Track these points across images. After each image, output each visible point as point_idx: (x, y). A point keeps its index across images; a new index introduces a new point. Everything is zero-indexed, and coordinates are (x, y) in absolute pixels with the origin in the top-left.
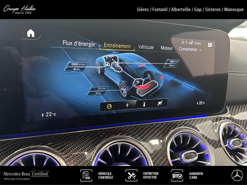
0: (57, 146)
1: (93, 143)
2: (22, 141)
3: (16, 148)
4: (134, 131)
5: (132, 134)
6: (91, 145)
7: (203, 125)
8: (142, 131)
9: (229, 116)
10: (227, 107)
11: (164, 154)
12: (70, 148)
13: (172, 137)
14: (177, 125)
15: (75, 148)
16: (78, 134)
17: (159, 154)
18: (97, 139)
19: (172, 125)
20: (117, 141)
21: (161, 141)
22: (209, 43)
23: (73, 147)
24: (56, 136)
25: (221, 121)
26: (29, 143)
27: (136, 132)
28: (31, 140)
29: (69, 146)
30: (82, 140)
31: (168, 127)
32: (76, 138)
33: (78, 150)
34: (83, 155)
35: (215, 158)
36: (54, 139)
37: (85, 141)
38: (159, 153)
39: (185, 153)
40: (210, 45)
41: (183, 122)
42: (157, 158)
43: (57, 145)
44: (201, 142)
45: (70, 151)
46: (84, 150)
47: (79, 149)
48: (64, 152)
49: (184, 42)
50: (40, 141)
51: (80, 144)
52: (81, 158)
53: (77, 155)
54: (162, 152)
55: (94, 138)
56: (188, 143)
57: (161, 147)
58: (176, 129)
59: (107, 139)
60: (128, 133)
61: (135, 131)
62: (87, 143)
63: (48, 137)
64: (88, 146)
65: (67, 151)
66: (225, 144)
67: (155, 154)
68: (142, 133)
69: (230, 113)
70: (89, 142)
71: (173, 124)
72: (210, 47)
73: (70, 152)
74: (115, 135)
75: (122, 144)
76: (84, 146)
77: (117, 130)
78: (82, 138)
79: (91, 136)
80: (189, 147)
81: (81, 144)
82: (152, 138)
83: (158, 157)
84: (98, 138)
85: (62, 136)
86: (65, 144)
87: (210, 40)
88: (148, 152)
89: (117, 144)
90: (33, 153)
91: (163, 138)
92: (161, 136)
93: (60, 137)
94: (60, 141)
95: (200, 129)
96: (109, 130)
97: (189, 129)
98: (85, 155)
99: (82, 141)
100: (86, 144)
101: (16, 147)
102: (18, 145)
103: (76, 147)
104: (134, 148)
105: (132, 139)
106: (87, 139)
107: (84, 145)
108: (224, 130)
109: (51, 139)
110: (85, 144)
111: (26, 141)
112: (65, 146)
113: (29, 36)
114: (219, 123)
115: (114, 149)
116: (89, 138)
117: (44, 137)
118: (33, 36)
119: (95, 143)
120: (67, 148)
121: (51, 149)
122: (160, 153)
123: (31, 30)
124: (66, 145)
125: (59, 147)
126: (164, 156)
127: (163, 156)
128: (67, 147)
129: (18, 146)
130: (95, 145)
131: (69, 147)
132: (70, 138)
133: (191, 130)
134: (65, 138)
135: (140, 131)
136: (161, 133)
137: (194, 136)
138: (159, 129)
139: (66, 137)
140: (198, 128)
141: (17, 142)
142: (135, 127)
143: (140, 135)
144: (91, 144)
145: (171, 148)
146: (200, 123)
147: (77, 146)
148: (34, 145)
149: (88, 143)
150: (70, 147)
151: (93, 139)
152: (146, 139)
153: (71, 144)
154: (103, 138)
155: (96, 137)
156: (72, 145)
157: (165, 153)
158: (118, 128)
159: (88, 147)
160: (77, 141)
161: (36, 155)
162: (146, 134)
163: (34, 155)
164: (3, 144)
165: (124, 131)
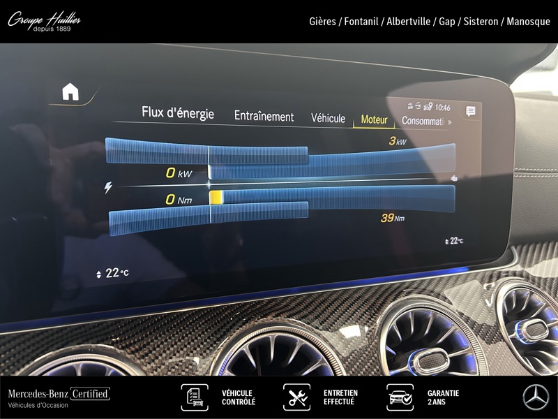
0: (131, 344)
1: (212, 335)
2: (53, 335)
3: (38, 352)
4: (306, 308)
5: (302, 314)
6: (208, 340)
7: (459, 290)
8: (323, 307)
9: (518, 268)
10: (513, 248)
11: (373, 358)
12: (161, 349)
13: (390, 319)
14: (402, 292)
15: (172, 349)
16: (178, 316)
17: (362, 358)
18: (222, 327)
19: (389, 291)
20: (268, 331)
21: (366, 329)
22: (468, 107)
23: (168, 345)
24: (129, 322)
25: (501, 280)
26: (67, 338)
27: (310, 309)
28: (71, 331)
29: (159, 343)
30: (188, 330)
31: (381, 295)
32: (175, 326)
33: (178, 352)
34: (191, 365)
35: (489, 364)
36: (124, 328)
37: (194, 331)
38: (362, 356)
39: (422, 354)
40: (471, 111)
41: (415, 285)
42: (358, 367)
43: (132, 342)
44: (456, 329)
45: (161, 355)
46: (192, 352)
47: (182, 349)
48: (147, 358)
49: (414, 105)
50: (91, 334)
51: (183, 338)
52: (187, 370)
53: (177, 365)
54: (369, 352)
55: (216, 324)
56: (427, 332)
57: (366, 342)
58: (399, 300)
59: (244, 326)
60: (291, 312)
61: (307, 306)
62: (200, 335)
63: (112, 325)
64: (202, 343)
65: (155, 354)
66: (510, 331)
67: (353, 357)
68: (323, 312)
69: (521, 261)
70: (203, 333)
71: (392, 289)
72: (471, 116)
73: (160, 358)
74: (262, 318)
75: (278, 337)
76: (192, 343)
77: (266, 305)
78: (187, 326)
79: (209, 320)
80: (429, 341)
81: (186, 338)
82: (346, 321)
83: (360, 364)
84: (225, 325)
85: (142, 322)
86: (149, 340)
87: (471, 100)
88: (338, 354)
89: (268, 338)
90: (78, 361)
91: (370, 321)
92: (366, 316)
93: (139, 324)
94: (137, 333)
95: (454, 297)
96: (248, 306)
97: (428, 300)
98: (194, 363)
99: (187, 332)
100: (196, 338)
101: (38, 349)
102: (43, 343)
103: (175, 346)
104: (306, 345)
105: (300, 324)
106: (200, 326)
107: (193, 341)
108: (508, 300)
109: (118, 329)
110: (194, 338)
111: (60, 334)
112: (148, 344)
113: (66, 97)
114: (496, 285)
115: (259, 348)
116: (203, 324)
117: (102, 323)
118: (76, 98)
119: (218, 336)
120: (154, 349)
121: (119, 351)
122: (364, 355)
123: (70, 85)
124: (152, 341)
125: (137, 347)
126: (373, 361)
127: (371, 361)
128: (154, 345)
129: (42, 346)
130: (218, 340)
131: (158, 346)
132: (161, 326)
133: (433, 301)
134: (148, 326)
135: (318, 306)
136: (367, 311)
137: (439, 315)
138: (360, 302)
139: (152, 324)
140: (449, 298)
141: (41, 336)
142: (306, 298)
143: (319, 316)
144: (209, 338)
145: (389, 343)
146: (454, 285)
147: (176, 343)
148: (78, 344)
149: (202, 335)
150: (161, 346)
151: (213, 326)
152: (332, 325)
153: (163, 340)
154: (234, 325)
155: (218, 322)
156: (166, 341)
157: (376, 355)
158: (270, 302)
159: (202, 346)
160: (177, 333)
161: (85, 366)
162: (331, 314)
163: (79, 364)
164: (10, 341)
165: (283, 307)
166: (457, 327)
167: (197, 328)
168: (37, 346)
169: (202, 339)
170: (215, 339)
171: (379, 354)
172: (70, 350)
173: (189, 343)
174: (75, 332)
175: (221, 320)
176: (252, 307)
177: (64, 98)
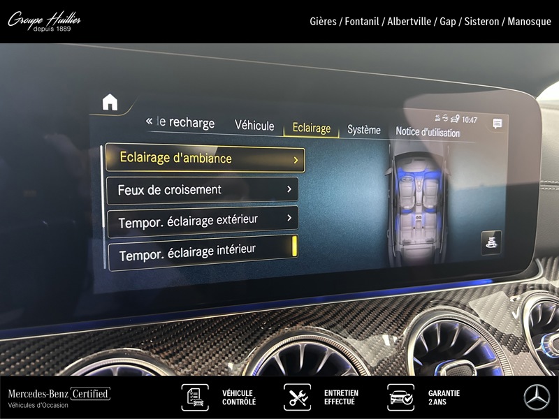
0: (165, 350)
1: (243, 342)
2: (90, 338)
3: (76, 354)
4: (333, 317)
5: (330, 323)
6: (239, 347)
7: (485, 302)
8: (350, 316)
9: (544, 281)
10: (538, 261)
11: (401, 369)
12: (194, 354)
13: (418, 329)
14: (429, 302)
15: (204, 355)
17: (390, 368)
18: (252, 335)
19: (416, 302)
20: (298, 340)
21: (395, 338)
22: (494, 120)
23: (200, 351)
24: (162, 327)
25: (527, 293)
26: (104, 342)
27: (338, 318)
28: (108, 335)
29: (192, 348)
30: (219, 336)
31: (408, 306)
32: (206, 332)
33: (211, 358)
34: (223, 370)
36: (158, 333)
37: (225, 337)
38: (390, 366)
39: (448, 366)
40: (497, 123)
41: (441, 297)
43: (169, 345)
44: (482, 342)
45: (194, 361)
46: (224, 358)
47: (214, 355)
48: (180, 363)
49: (441, 117)
50: (126, 338)
51: (215, 344)
53: (210, 371)
54: (397, 363)
55: (246, 331)
56: (453, 343)
57: (394, 351)
58: (425, 311)
59: (277, 332)
60: (319, 322)
61: (335, 315)
62: (231, 342)
63: (146, 330)
64: (233, 350)
65: (188, 360)
66: (537, 344)
67: (381, 367)
68: (350, 321)
69: (546, 274)
70: (234, 339)
71: (418, 300)
72: (498, 128)
73: (193, 363)
74: (291, 326)
75: (308, 345)
76: (224, 350)
77: (294, 313)
78: (218, 332)
79: (239, 327)
80: (456, 353)
81: (218, 344)
82: (374, 331)
83: (388, 374)
84: (255, 332)
85: (175, 328)
86: (182, 346)
87: (497, 112)
88: (366, 364)
89: (298, 346)
90: (115, 364)
91: (397, 331)
92: (394, 327)
93: (171, 330)
94: (170, 339)
95: (480, 309)
97: (454, 311)
98: (226, 370)
99: (219, 339)
100: (228, 345)
101: (76, 351)
102: (80, 346)
103: (208, 352)
104: (335, 354)
105: (329, 334)
106: (231, 333)
107: (224, 347)
108: (534, 314)
109: (152, 334)
110: (225, 344)
111: (97, 338)
112: (182, 349)
113: (106, 107)
114: (521, 299)
116: (234, 331)
117: (136, 328)
118: (115, 108)
119: (248, 343)
120: (188, 354)
121: (154, 356)
122: (392, 365)
123: (110, 95)
124: (185, 346)
125: (170, 352)
127: (399, 371)
128: (187, 351)
129: (81, 349)
130: (249, 347)
131: (191, 352)
132: (193, 331)
133: (460, 313)
134: (181, 331)
135: (346, 316)
136: (394, 321)
137: (466, 327)
138: (387, 313)
139: (184, 330)
140: (474, 309)
141: (79, 339)
143: (346, 326)
144: (240, 345)
145: (416, 355)
146: (479, 297)
147: (208, 349)
148: (115, 348)
149: (233, 342)
150: (194, 352)
151: (243, 333)
152: (359, 335)
153: (196, 346)
154: (264, 332)
155: (249, 329)
156: (198, 346)
157: (403, 365)
158: (297, 310)
159: (233, 353)
160: (209, 339)
161: (121, 369)
162: (359, 324)
163: (116, 368)
164: (48, 344)
165: (311, 316)
166: (484, 339)
167: (228, 335)
168: (75, 348)
169: (233, 346)
170: (246, 347)
171: (407, 365)
172: (105, 354)
173: (221, 350)
174: (110, 336)
175: (251, 327)
176: (280, 314)
177: (104, 109)
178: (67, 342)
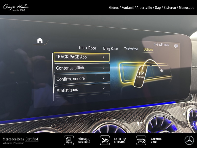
0: (60, 127)
1: (87, 125)
2: (33, 123)
3: (28, 129)
5: (118, 118)
7: (173, 109)
9: (194, 102)
10: (191, 95)
13: (149, 119)
14: (153, 110)
15: (73, 129)
16: (75, 118)
18: (90, 122)
21: (141, 123)
22: (175, 45)
24: (58, 119)
25: (188, 106)
26: (38, 125)
31: (145, 111)
32: (74, 121)
33: (76, 130)
37: (81, 123)
41: (157, 108)
46: (80, 130)
49: (156, 44)
50: (46, 123)
51: (77, 125)
56: (162, 124)
58: (152, 113)
60: (114, 117)
61: (119, 115)
63: (53, 120)
66: (192, 125)
68: (125, 117)
69: (194, 99)
70: (84, 124)
71: (149, 109)
72: (176, 48)
74: (104, 119)
75: (110, 126)
76: (80, 127)
77: (105, 114)
79: (86, 119)
80: (163, 128)
82: (133, 120)
85: (63, 120)
87: (176, 42)
88: (131, 132)
89: (107, 126)
92: (141, 119)
94: (61, 124)
95: (171, 113)
97: (162, 113)
99: (79, 123)
102: (30, 126)
104: (120, 129)
105: (118, 121)
108: (191, 114)
109: (55, 122)
110: (81, 125)
111: (36, 123)
114: (186, 108)
117: (49, 120)
118: (42, 42)
121: (56, 130)
123: (40, 38)
128: (67, 128)
130: (89, 126)
132: (69, 121)
135: (123, 115)
137: (166, 119)
138: (138, 114)
139: (66, 120)
141: (29, 124)
145: (148, 129)
146: (171, 108)
147: (75, 127)
148: (42, 127)
152: (128, 122)
154: (95, 121)
155: (89, 120)
156: (71, 126)
159: (84, 128)
160: (75, 124)
162: (128, 118)
164: (19, 126)
165: (111, 115)
166: (172, 123)
168: (28, 127)
169: (83, 126)
172: (39, 129)
174: (40, 123)
176: (100, 115)
177: (38, 43)
178: (25, 125)
